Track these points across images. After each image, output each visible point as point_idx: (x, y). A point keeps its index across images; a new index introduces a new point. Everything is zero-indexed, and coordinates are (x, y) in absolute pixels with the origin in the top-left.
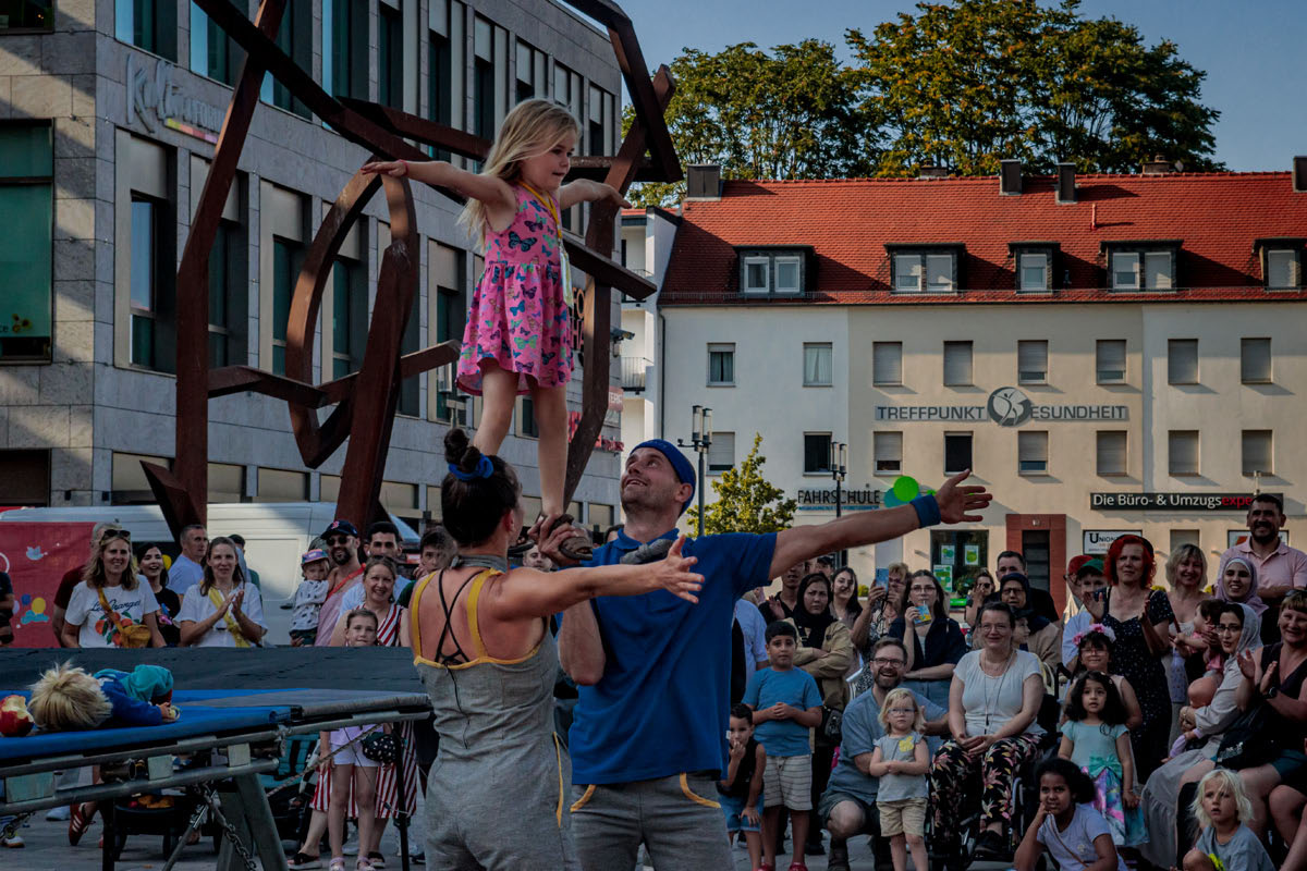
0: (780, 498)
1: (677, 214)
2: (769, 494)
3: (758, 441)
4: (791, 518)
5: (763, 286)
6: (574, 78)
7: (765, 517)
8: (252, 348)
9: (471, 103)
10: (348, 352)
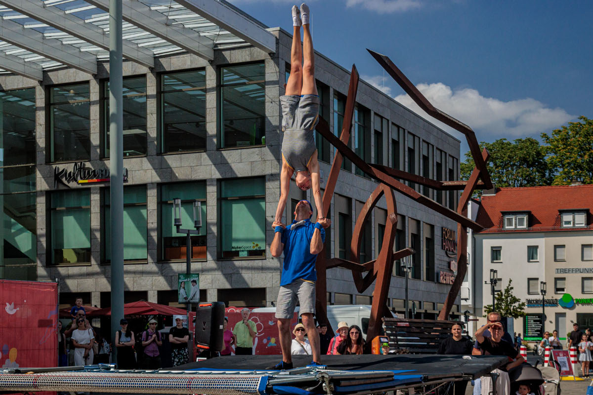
0: (519, 302)
1: (479, 201)
2: (515, 300)
3: (510, 281)
4: (523, 309)
5: (512, 226)
6: (443, 154)
7: (513, 309)
8: (332, 252)
9: (407, 164)
10: (365, 252)
